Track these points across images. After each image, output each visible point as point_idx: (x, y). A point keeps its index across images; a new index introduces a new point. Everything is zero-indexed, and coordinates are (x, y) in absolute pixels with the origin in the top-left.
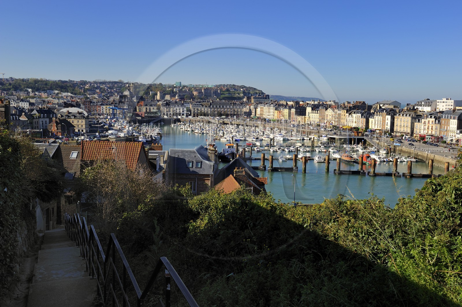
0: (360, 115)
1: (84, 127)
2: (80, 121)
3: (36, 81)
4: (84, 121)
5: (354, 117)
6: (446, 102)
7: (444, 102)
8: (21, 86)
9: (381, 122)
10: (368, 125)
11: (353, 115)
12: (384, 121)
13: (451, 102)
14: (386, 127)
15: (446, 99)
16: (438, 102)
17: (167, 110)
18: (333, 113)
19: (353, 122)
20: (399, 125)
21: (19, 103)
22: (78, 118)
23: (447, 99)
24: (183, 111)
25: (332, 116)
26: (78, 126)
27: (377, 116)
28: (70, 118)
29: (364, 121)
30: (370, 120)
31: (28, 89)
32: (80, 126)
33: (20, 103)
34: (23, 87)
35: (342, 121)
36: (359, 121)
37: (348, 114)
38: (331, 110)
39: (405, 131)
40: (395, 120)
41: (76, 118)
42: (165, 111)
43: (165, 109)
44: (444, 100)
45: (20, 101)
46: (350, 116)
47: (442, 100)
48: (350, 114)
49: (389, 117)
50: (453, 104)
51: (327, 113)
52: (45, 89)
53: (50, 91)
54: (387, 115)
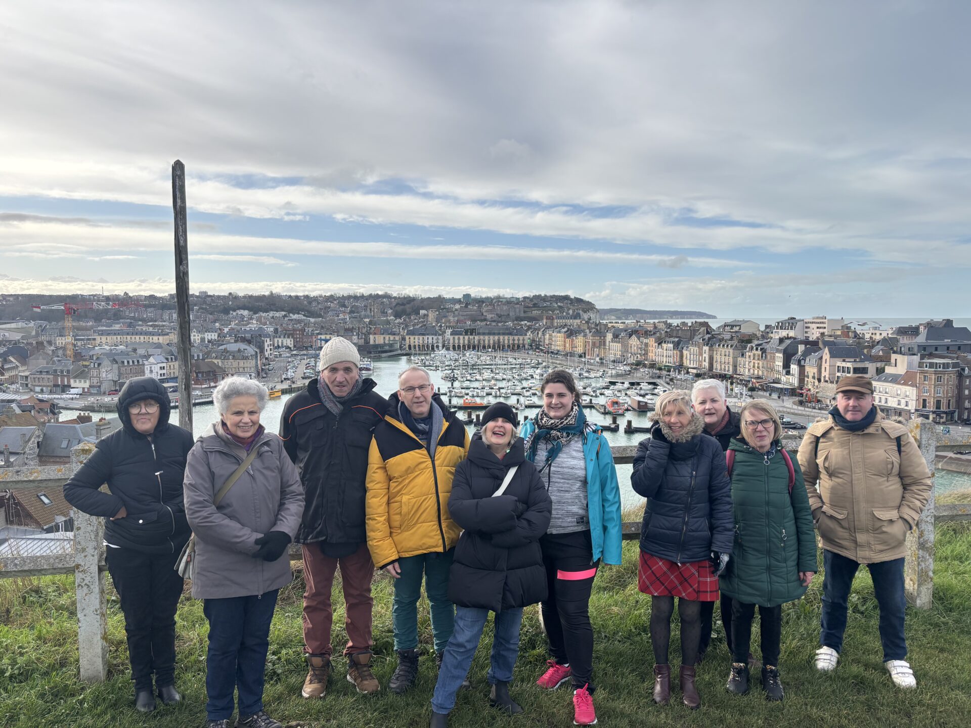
0: (672, 345)
5: (665, 348)
6: (817, 323)
7: (813, 322)
9: (698, 356)
10: (683, 360)
11: (663, 345)
12: (700, 353)
14: (704, 363)
17: (415, 340)
18: (638, 343)
19: (663, 356)
20: (719, 360)
25: (637, 348)
27: (692, 346)
29: (677, 354)
30: (685, 352)
35: (649, 354)
36: (671, 354)
37: (657, 344)
38: (636, 338)
40: (715, 352)
42: (412, 342)
43: (411, 338)
46: (660, 346)
48: (659, 344)
49: (706, 348)
50: (826, 326)
51: (631, 343)
54: (704, 345)
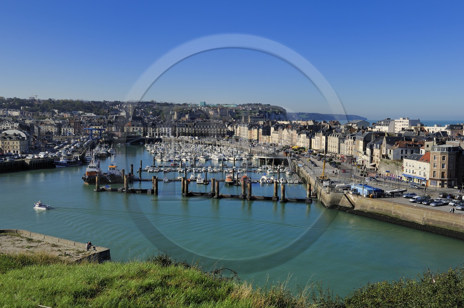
0: (306, 135)
1: (19, 148)
2: (15, 142)
3: (65, 102)
4: (18, 142)
5: (302, 137)
6: (403, 122)
7: (400, 122)
8: (48, 107)
9: (319, 142)
10: (311, 145)
11: (301, 135)
12: (321, 140)
13: (407, 122)
14: (322, 147)
15: (402, 118)
16: (396, 122)
17: (153, 130)
18: (288, 133)
19: (301, 142)
20: (331, 145)
21: (13, 124)
22: (13, 139)
23: (404, 119)
24: (168, 131)
25: (287, 137)
26: (13, 148)
27: (316, 136)
28: (6, 139)
29: (308, 141)
30: (313, 140)
31: (54, 110)
32: (15, 147)
33: (15, 124)
34: (50, 108)
35: (293, 141)
36: (305, 141)
37: (297, 135)
38: (286, 130)
39: (334, 152)
40: (328, 140)
41: (12, 140)
42: (151, 131)
43: (151, 129)
44: (401, 119)
45: (15, 122)
46: (299, 136)
47: (400, 119)
48: (299, 134)
49: (324, 137)
50: (408, 124)
51: (284, 134)
52: (71, 109)
53: (75, 112)
54: (323, 135)
